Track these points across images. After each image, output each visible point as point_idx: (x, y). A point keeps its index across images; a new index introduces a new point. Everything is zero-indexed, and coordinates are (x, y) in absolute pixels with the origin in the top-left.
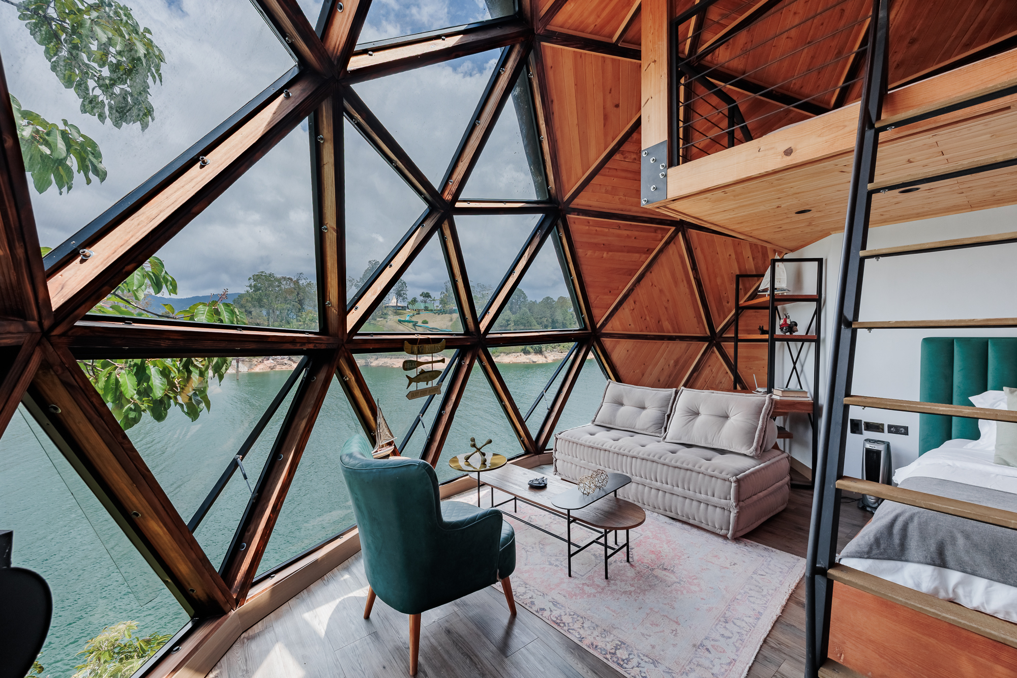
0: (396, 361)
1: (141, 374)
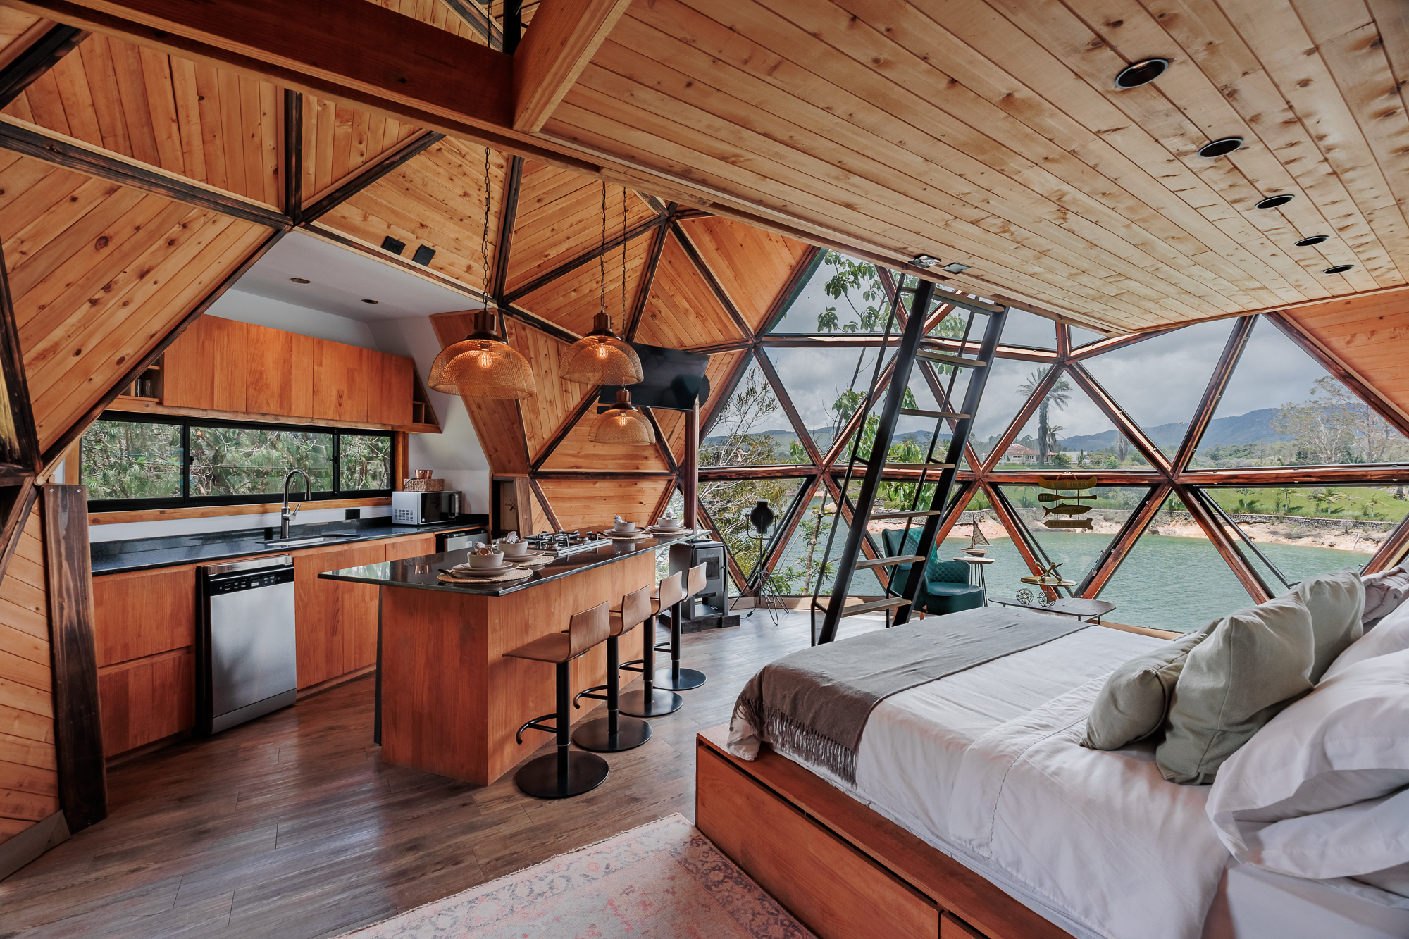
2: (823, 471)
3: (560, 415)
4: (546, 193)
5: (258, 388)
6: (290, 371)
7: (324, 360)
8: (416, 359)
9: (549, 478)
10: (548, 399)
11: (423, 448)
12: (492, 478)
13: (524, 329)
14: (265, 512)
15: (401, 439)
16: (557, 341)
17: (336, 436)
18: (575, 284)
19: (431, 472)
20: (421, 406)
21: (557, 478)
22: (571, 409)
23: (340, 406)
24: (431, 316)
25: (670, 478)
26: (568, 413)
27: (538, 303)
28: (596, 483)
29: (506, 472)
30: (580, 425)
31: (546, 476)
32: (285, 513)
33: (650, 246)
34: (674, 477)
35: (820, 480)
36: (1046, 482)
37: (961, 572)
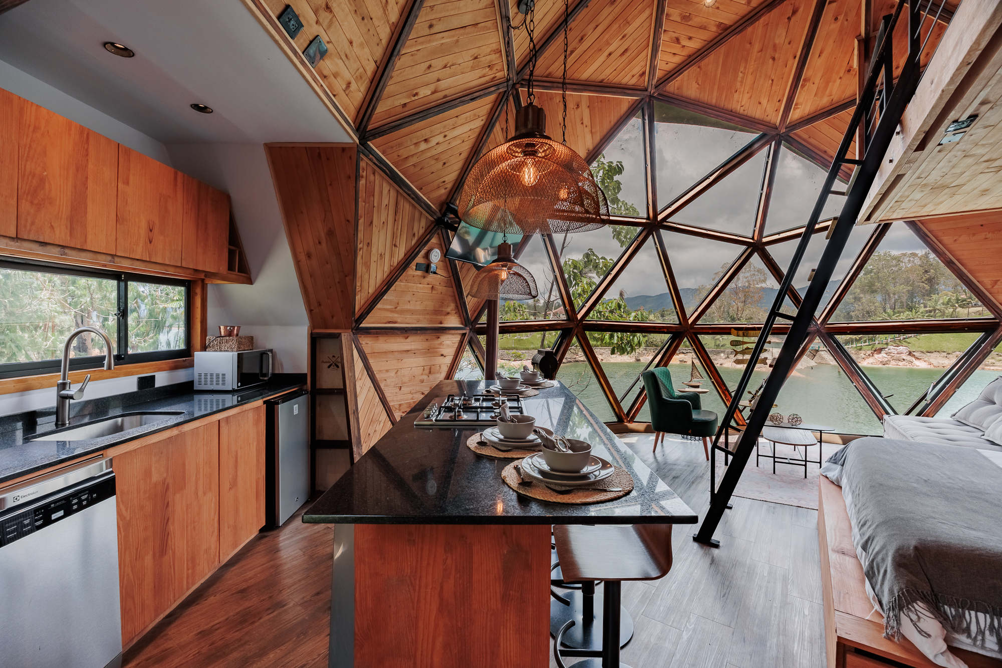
0: (726, 339)
1: (612, 338)
2: (578, 325)
3: (386, 269)
4: (440, 19)
5: (36, 201)
6: (85, 185)
7: (131, 177)
8: (234, 194)
9: (369, 333)
10: (380, 252)
11: (223, 301)
12: (312, 334)
13: (374, 173)
14: (28, 389)
15: (198, 290)
16: (398, 191)
17: (122, 284)
18: (426, 133)
19: (239, 328)
20: (235, 251)
21: (377, 333)
22: (395, 264)
23: (151, 242)
24: (266, 145)
25: (464, 332)
26: (392, 268)
27: (392, 147)
28: (407, 338)
29: (327, 328)
30: (401, 281)
31: (368, 331)
32: (64, 389)
33: (492, 109)
34: (467, 331)
35: (575, 332)
36: (736, 332)
37: (695, 400)
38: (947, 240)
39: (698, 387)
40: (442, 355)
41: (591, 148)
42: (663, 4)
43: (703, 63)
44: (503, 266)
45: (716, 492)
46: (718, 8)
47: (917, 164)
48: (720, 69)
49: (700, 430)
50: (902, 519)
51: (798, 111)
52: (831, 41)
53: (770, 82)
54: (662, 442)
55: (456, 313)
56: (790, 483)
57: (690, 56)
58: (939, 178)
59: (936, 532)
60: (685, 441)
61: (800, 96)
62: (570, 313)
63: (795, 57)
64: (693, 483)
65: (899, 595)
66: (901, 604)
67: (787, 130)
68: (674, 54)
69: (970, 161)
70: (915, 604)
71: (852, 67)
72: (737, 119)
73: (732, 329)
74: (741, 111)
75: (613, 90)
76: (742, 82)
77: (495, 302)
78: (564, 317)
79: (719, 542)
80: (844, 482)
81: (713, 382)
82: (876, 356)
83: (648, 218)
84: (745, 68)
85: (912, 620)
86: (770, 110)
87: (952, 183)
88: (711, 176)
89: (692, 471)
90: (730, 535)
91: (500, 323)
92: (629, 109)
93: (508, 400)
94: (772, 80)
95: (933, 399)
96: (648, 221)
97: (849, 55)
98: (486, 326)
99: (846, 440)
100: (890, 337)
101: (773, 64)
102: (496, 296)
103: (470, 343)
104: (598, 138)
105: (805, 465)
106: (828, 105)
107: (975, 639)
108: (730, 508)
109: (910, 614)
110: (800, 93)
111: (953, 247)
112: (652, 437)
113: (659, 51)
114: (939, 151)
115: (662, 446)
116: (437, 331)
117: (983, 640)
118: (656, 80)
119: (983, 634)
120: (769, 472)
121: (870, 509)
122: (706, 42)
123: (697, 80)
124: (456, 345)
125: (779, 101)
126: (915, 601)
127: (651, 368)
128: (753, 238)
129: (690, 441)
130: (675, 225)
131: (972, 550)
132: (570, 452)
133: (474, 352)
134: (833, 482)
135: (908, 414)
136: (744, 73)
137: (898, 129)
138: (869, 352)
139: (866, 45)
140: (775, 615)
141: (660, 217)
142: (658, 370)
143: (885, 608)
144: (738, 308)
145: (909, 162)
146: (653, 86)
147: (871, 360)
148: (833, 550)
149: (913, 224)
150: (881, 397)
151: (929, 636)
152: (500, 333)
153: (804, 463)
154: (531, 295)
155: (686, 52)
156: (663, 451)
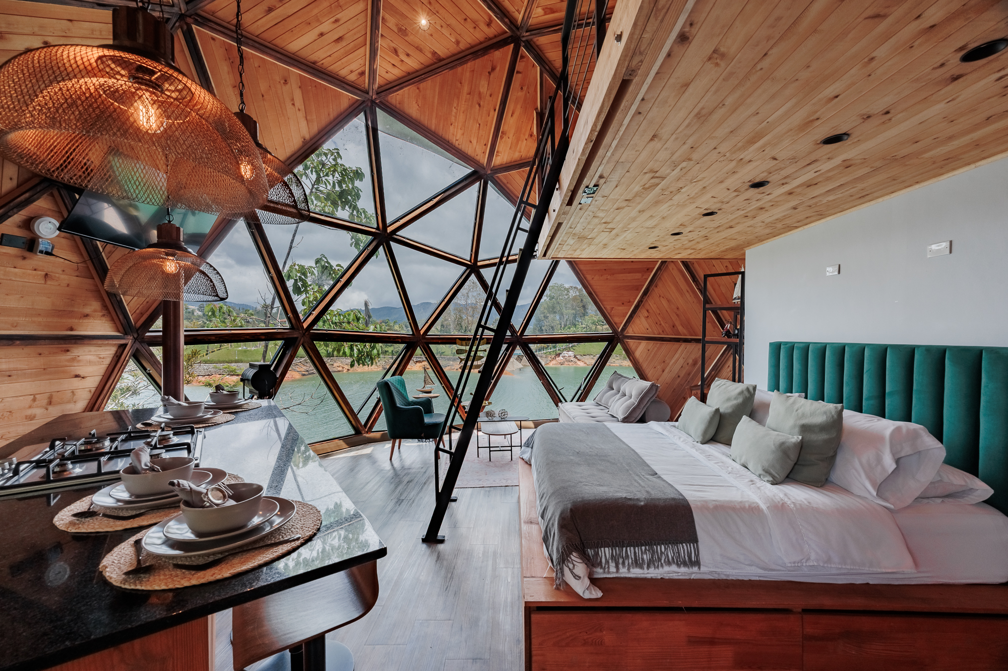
0: (453, 348)
1: (351, 349)
2: (304, 334)
25: (122, 342)
34: (129, 340)
35: (301, 342)
36: (460, 341)
37: (427, 406)
38: (589, 277)
39: (430, 392)
40: (77, 376)
41: (307, 137)
42: (377, 4)
43: (422, 85)
44: (167, 254)
45: (440, 491)
46: (432, 35)
47: (569, 216)
48: (437, 97)
49: (433, 432)
50: (564, 488)
51: (499, 158)
52: (519, 106)
53: (478, 125)
54: (399, 448)
55: (104, 315)
56: (501, 467)
57: (409, 74)
58: (582, 231)
59: (582, 494)
60: (421, 444)
61: (500, 146)
62: (293, 321)
63: (495, 110)
64: (425, 483)
65: (562, 552)
66: (564, 559)
67: (492, 172)
68: (393, 65)
69: (596, 221)
70: (571, 556)
71: (533, 133)
72: (454, 151)
73: (457, 340)
74: (457, 145)
75: (329, 78)
76: (456, 117)
77: (176, 305)
78: (287, 325)
79: (444, 537)
80: (533, 462)
81: (443, 387)
82: (557, 358)
83: (378, 228)
84: (458, 104)
85: (570, 569)
86: (479, 151)
87: (589, 235)
88: (434, 198)
89: (425, 472)
90: (454, 526)
91: (185, 331)
92: (350, 107)
93: (175, 434)
94: (479, 124)
95: (584, 389)
96: (377, 231)
97: (531, 122)
98: (161, 334)
99: (537, 424)
100: (564, 345)
101: (479, 110)
102: (178, 296)
103: (136, 357)
104: (315, 129)
105: (511, 450)
106: (519, 159)
107: (604, 569)
108: (455, 500)
109: (569, 564)
110: (499, 142)
111: (592, 282)
112: (388, 445)
113: (377, 54)
114: (580, 209)
115: (399, 451)
116: (62, 342)
117: (608, 567)
118: (377, 85)
119: (608, 562)
120: (486, 461)
121: (546, 484)
122: (423, 66)
123: (417, 101)
124: (108, 361)
125: (485, 145)
126: (571, 553)
127: (388, 377)
128: (470, 261)
129: (425, 443)
130: (404, 240)
131: (601, 503)
132: (231, 502)
133: (145, 369)
134: (526, 462)
135: (571, 401)
136: (457, 109)
137: (557, 186)
138: (553, 356)
139: (540, 115)
140: (487, 592)
141: (389, 230)
142: (393, 379)
143: (555, 564)
144: (468, 322)
145: (564, 213)
146: (374, 91)
147: (554, 362)
148: (525, 522)
149: (572, 264)
150: (557, 389)
151: (580, 577)
152: (186, 343)
153: (510, 448)
154: (217, 296)
155: (405, 68)
156: (400, 457)
